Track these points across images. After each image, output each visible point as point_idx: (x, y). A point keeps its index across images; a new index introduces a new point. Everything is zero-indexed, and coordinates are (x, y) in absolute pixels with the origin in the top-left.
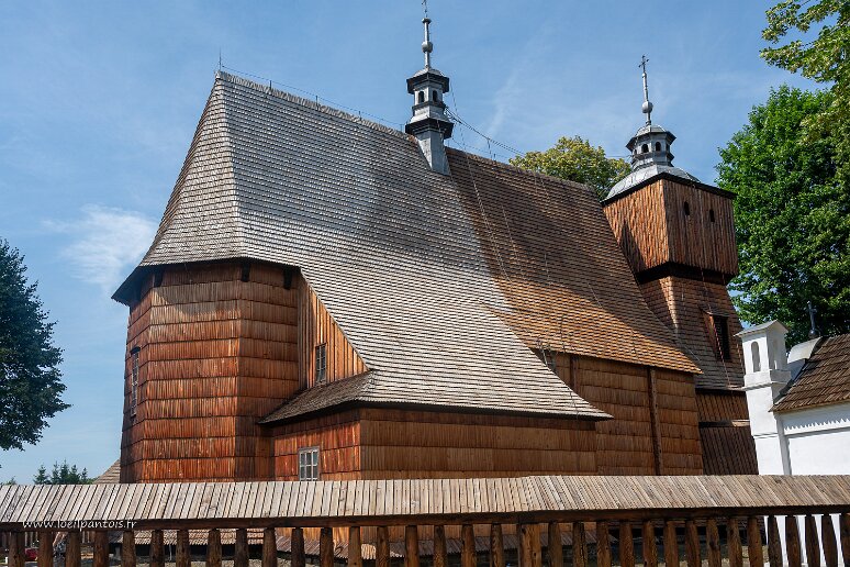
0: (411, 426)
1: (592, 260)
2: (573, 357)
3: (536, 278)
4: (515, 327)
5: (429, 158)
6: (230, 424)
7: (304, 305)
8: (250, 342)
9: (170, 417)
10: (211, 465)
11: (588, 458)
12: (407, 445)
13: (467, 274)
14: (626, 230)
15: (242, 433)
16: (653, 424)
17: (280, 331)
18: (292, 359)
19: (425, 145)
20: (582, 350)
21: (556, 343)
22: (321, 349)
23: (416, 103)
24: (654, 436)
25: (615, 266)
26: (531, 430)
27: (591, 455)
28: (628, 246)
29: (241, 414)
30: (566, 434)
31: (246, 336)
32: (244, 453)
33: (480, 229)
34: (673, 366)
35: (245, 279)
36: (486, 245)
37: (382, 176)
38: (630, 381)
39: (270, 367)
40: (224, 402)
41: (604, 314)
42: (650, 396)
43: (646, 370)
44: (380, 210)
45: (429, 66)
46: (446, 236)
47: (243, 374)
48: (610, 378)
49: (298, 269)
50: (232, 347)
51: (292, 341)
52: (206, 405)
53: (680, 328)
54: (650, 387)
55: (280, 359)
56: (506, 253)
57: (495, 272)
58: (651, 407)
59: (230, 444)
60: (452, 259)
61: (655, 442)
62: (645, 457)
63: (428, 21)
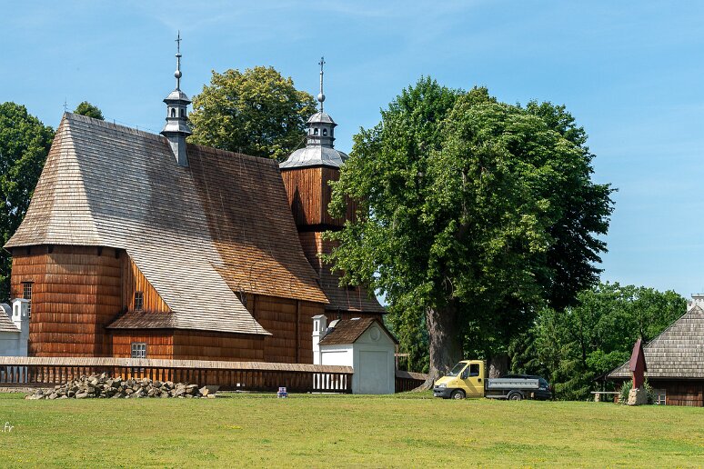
0: (191, 337)
1: (272, 222)
2: (256, 296)
3: (238, 239)
4: (226, 277)
5: (177, 155)
6: (92, 327)
7: (127, 268)
8: (101, 287)
9: (59, 322)
10: (81, 347)
11: (260, 352)
12: (189, 345)
13: (199, 240)
14: (297, 193)
15: (97, 332)
16: (297, 332)
17: (113, 280)
18: (119, 295)
19: (174, 146)
20: (261, 291)
21: (246, 288)
22: (139, 295)
23: (170, 116)
24: (297, 339)
25: (286, 225)
26: (237, 340)
27: (262, 351)
28: (297, 208)
29: (97, 323)
30: (251, 341)
31: (100, 284)
32: (98, 342)
33: (206, 207)
34: (312, 299)
35: (99, 255)
36: (209, 218)
37: (153, 175)
38: (286, 307)
39: (110, 299)
40: (88, 317)
41: (275, 263)
42: (297, 316)
43: (296, 302)
44: (154, 202)
45: (178, 89)
46: (188, 216)
47: (99, 303)
48: (274, 306)
49: (125, 250)
50: (93, 289)
51: (119, 286)
52: (78, 317)
53: (323, 268)
54: (297, 311)
55: (112, 295)
56: (221, 222)
57: (215, 238)
58: (296, 322)
59: (92, 337)
60: (191, 231)
61: (297, 343)
62: (291, 351)
63: (179, 56)
